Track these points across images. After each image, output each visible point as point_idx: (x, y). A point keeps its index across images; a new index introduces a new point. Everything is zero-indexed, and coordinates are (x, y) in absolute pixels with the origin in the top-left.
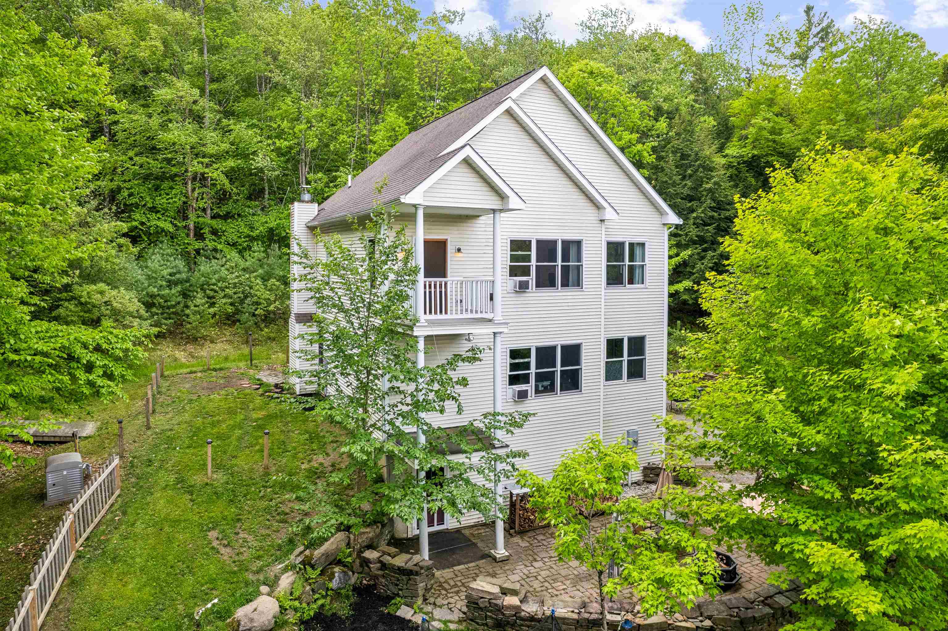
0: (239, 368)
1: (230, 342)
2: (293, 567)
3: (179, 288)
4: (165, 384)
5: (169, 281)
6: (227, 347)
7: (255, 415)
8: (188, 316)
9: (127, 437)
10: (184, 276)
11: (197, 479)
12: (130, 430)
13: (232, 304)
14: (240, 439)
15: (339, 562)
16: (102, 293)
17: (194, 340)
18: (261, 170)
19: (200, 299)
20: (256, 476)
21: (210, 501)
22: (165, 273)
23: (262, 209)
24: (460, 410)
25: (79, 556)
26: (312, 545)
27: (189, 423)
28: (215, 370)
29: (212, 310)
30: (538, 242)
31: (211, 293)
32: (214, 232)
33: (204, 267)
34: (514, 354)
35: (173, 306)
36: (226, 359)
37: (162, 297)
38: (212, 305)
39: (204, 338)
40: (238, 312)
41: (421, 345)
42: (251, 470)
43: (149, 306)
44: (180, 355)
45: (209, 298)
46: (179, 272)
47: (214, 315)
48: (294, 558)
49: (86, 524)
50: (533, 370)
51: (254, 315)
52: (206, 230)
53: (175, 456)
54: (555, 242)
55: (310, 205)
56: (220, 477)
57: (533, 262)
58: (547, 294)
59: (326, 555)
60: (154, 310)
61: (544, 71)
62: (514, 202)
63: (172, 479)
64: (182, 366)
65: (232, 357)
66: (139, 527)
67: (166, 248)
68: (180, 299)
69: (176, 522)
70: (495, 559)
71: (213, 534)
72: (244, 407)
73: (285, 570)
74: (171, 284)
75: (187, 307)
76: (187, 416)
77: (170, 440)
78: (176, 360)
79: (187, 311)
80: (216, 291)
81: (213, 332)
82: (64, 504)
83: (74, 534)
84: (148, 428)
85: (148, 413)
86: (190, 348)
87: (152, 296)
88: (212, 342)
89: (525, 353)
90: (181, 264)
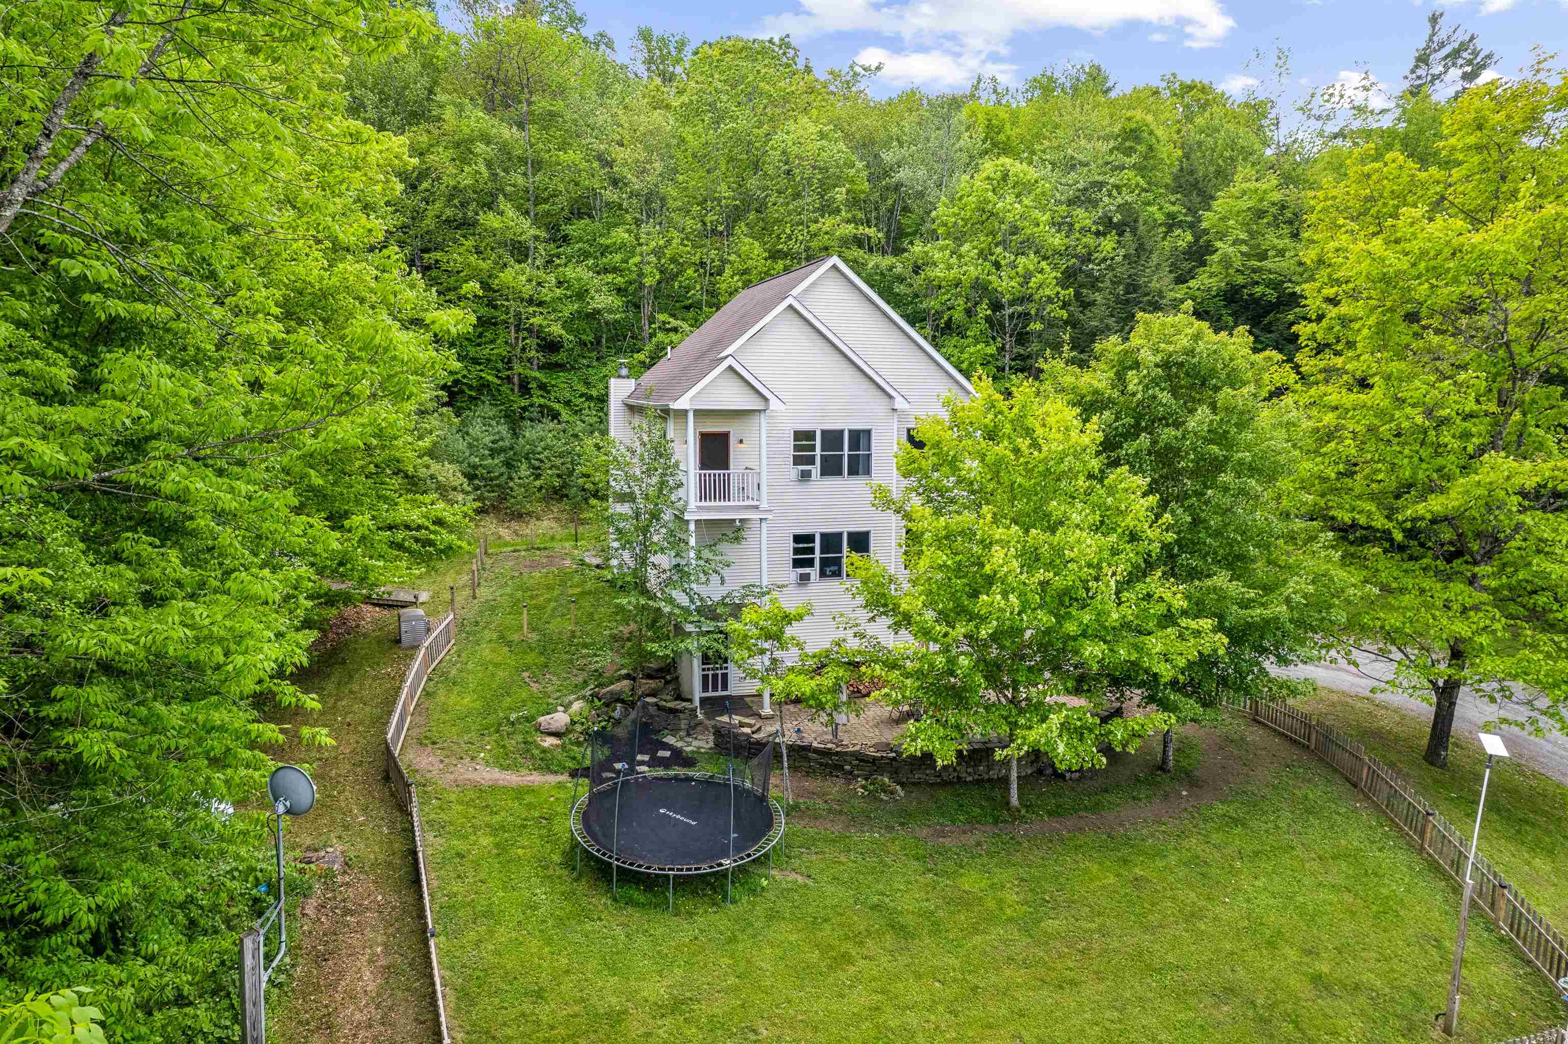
0: (564, 548)
1: (557, 520)
2: (584, 697)
3: (502, 457)
4: (488, 562)
5: (491, 450)
6: (554, 525)
7: (571, 592)
8: (512, 489)
9: (457, 605)
10: (507, 443)
11: (516, 637)
12: (460, 598)
13: (559, 476)
14: (554, 609)
15: (623, 701)
16: (428, 467)
17: (519, 516)
18: (598, 312)
19: (524, 470)
20: (564, 637)
21: (525, 653)
22: (487, 440)
23: (598, 359)
24: (723, 582)
25: (430, 679)
26: (600, 685)
27: (511, 596)
28: (539, 549)
29: (538, 483)
30: (823, 432)
31: (537, 463)
32: (542, 387)
33: (531, 432)
34: (798, 539)
35: (497, 478)
36: (553, 538)
37: (484, 467)
38: (538, 477)
39: (529, 514)
40: (565, 485)
41: (692, 527)
42: (560, 633)
43: (470, 477)
44: (504, 532)
45: (535, 468)
46: (502, 439)
47: (540, 489)
48: (588, 692)
49: (433, 660)
50: (817, 555)
51: (584, 490)
52: (533, 385)
53: (497, 620)
54: (841, 432)
55: (626, 381)
56: (534, 636)
57: (818, 452)
58: (832, 482)
59: (611, 692)
60: (476, 482)
61: (835, 260)
62: (774, 404)
63: (495, 636)
64: (506, 544)
65: (558, 537)
66: (470, 666)
67: (486, 409)
68: (503, 469)
69: (497, 665)
70: (760, 716)
71: (525, 674)
72: (563, 584)
73: (578, 699)
74: (494, 453)
75: (511, 479)
76: (508, 590)
77: (493, 609)
78: (500, 537)
79: (511, 484)
80: (541, 461)
81: (538, 508)
82: (416, 647)
83: (426, 663)
84: (474, 597)
85: (475, 586)
86: (514, 525)
87: (475, 467)
88: (538, 519)
89: (809, 538)
90: (503, 429)
